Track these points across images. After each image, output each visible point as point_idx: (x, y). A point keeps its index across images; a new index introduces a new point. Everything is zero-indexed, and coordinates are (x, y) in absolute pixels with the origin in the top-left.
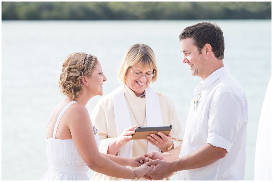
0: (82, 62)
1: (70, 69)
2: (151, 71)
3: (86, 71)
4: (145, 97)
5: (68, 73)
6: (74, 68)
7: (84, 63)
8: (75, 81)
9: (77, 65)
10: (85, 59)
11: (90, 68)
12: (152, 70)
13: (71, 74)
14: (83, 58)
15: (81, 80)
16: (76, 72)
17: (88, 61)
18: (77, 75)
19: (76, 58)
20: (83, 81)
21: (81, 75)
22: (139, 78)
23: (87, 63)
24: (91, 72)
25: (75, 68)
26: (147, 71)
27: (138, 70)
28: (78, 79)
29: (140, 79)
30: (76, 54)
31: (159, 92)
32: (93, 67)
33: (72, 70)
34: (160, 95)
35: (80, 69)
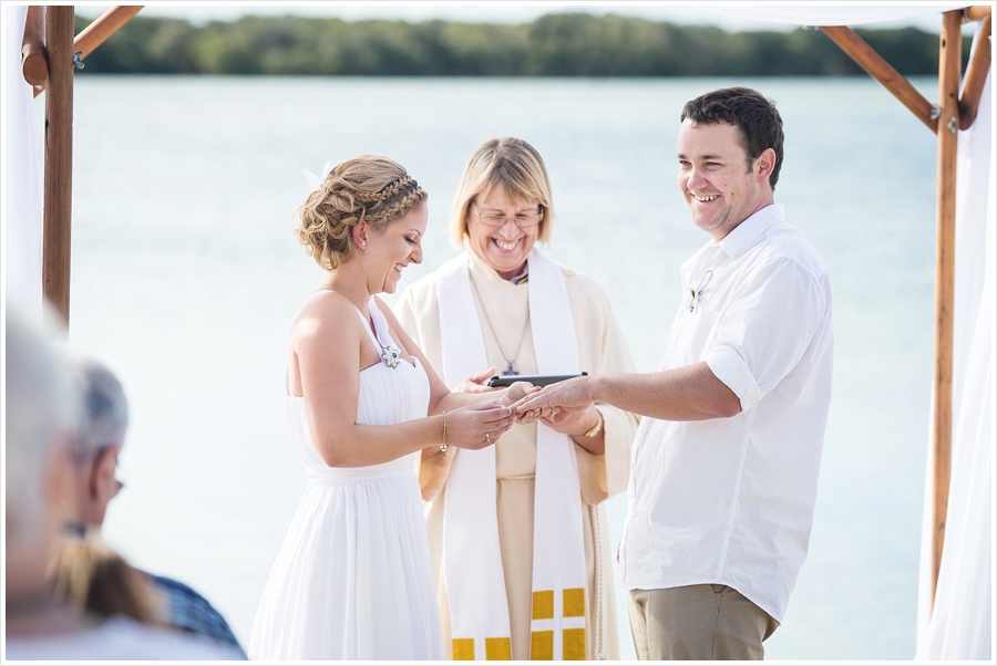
0: (376, 185)
1: (339, 188)
2: (530, 209)
3: (375, 211)
4: (527, 280)
5: (331, 193)
6: (350, 190)
7: (381, 192)
8: (335, 222)
9: (360, 187)
10: (392, 183)
11: (390, 210)
12: (535, 206)
13: (334, 200)
14: (387, 178)
15: (351, 229)
16: (348, 200)
17: (396, 191)
18: (346, 209)
19: (372, 170)
20: (357, 231)
21: (357, 213)
22: (500, 227)
23: (390, 194)
24: (388, 221)
25: (353, 192)
26: (518, 210)
27: (492, 209)
28: (346, 221)
29: (501, 232)
30: (381, 161)
31: (565, 267)
32: (398, 213)
33: (343, 193)
34: (568, 275)
35: (364, 200)
